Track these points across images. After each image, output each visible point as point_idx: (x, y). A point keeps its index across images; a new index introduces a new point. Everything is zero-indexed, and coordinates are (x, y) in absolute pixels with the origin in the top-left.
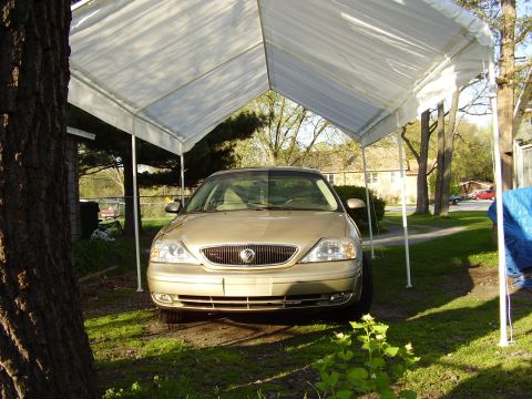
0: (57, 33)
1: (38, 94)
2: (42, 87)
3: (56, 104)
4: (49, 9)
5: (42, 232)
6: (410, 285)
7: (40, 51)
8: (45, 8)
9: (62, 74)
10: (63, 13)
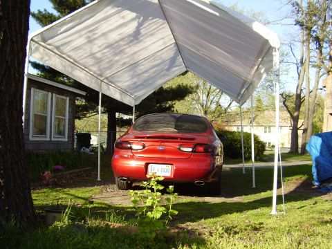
0: (19, 36)
1: (7, 62)
2: (10, 59)
3: (16, 66)
4: (15, 25)
5: (5, 121)
6: (254, 186)
7: (9, 43)
8: (13, 25)
9: (21, 54)
10: (23, 27)
